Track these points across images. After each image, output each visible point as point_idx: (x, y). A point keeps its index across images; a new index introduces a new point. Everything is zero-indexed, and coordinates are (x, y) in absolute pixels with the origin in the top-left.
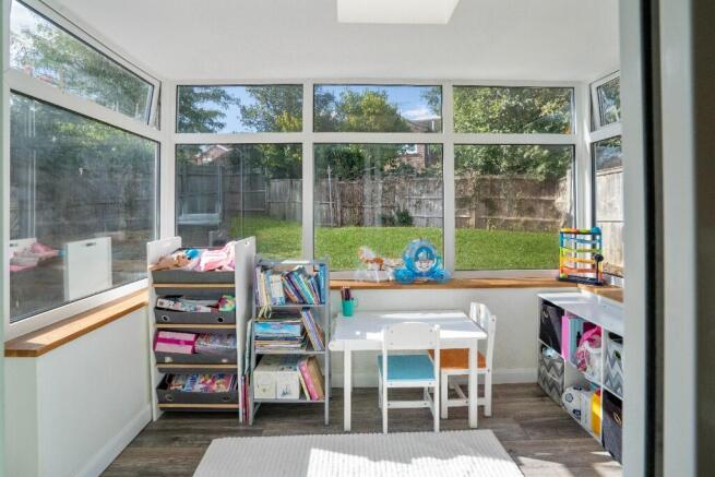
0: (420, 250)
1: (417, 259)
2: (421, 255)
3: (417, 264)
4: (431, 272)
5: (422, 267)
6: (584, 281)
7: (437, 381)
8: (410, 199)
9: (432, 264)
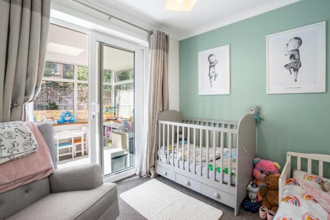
0: (66, 114)
1: (65, 116)
2: (67, 115)
3: (66, 118)
4: (70, 121)
5: (67, 119)
6: (112, 120)
7: (73, 146)
8: (56, 97)
9: (70, 118)
